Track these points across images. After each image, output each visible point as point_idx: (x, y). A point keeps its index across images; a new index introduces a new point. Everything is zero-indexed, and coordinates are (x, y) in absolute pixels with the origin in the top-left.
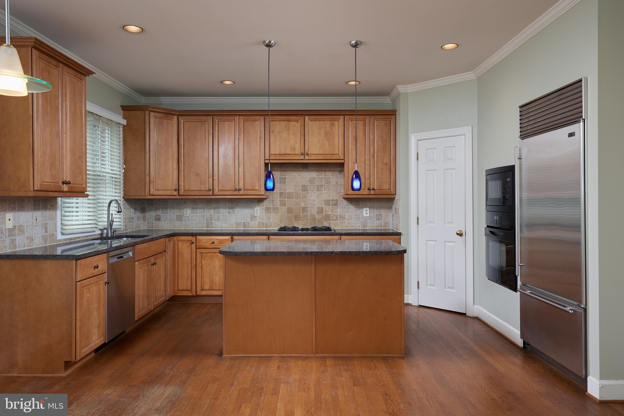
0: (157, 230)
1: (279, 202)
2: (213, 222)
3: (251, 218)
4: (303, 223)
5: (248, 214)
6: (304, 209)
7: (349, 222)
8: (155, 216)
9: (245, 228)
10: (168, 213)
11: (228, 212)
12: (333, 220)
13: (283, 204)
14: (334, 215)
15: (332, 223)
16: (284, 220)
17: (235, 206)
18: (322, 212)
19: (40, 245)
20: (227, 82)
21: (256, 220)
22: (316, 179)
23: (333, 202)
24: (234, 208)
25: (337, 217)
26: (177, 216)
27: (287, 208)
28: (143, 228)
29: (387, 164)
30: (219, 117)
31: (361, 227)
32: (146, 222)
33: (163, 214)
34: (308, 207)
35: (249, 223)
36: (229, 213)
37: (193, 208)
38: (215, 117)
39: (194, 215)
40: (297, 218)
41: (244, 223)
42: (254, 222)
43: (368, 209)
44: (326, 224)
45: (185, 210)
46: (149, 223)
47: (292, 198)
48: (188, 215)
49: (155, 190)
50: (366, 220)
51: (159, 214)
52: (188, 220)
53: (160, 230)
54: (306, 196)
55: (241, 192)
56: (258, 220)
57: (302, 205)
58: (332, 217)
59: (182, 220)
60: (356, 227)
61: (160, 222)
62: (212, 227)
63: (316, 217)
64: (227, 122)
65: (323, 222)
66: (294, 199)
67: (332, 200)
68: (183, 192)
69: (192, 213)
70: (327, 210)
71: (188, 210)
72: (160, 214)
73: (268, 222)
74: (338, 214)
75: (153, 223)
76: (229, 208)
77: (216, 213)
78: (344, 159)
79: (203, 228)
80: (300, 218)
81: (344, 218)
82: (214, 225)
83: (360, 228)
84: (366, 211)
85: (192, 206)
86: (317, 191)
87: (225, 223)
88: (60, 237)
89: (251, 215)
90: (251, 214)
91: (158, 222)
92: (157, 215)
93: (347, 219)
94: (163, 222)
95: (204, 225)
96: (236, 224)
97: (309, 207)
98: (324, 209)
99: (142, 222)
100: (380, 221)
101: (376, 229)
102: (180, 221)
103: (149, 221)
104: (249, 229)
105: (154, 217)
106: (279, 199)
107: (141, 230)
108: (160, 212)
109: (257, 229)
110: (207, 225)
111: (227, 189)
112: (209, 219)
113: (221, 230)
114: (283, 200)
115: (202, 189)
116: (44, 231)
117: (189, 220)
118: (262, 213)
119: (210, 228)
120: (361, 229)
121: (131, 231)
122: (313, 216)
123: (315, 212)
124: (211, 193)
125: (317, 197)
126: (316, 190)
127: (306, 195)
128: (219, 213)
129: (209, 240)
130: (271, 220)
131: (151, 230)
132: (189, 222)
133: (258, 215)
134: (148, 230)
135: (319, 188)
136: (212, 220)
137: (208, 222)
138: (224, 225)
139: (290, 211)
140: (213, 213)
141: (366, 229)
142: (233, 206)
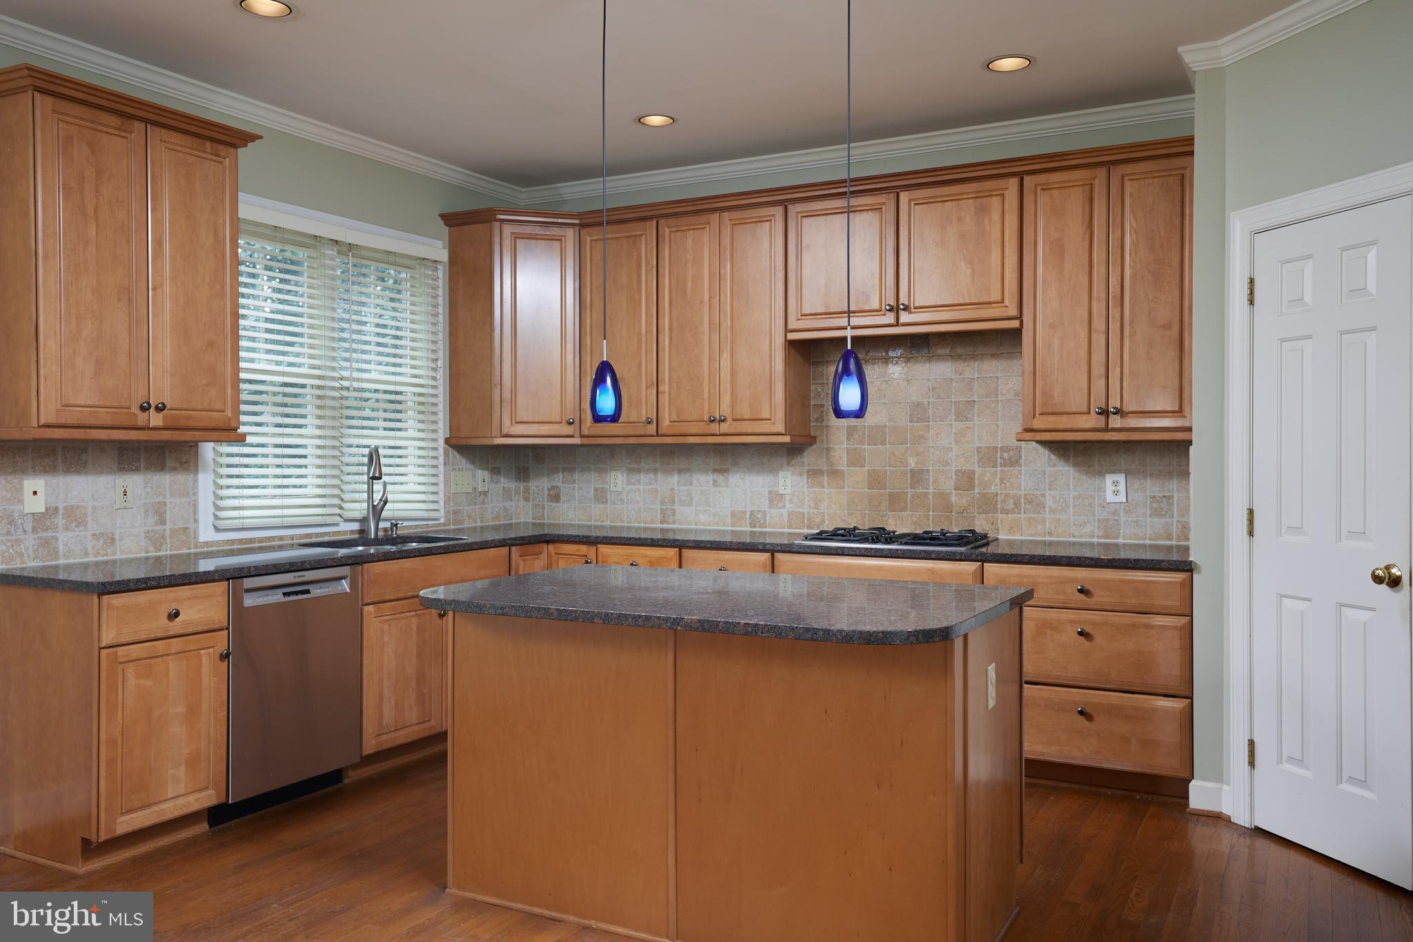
0: (553, 524)
1: (846, 455)
2: (676, 507)
3: (771, 501)
4: (915, 520)
5: (762, 487)
6: (917, 476)
7: (1058, 520)
8: (549, 489)
9: (755, 527)
10: (575, 483)
11: (714, 480)
12: (1007, 512)
13: (856, 460)
14: (1007, 495)
15: (1001, 521)
16: (859, 507)
17: (729, 466)
18: (972, 487)
19: (140, 552)
20: (655, 120)
21: (784, 506)
22: (954, 384)
23: (1006, 455)
24: (727, 471)
25: (1017, 504)
26: (596, 489)
27: (869, 472)
28: (524, 518)
29: (1167, 326)
30: (672, 221)
31: (1099, 537)
32: (530, 504)
33: (565, 485)
34: (928, 471)
35: (764, 513)
36: (715, 483)
37: (631, 470)
38: (662, 221)
39: (633, 487)
40: (896, 501)
41: (752, 513)
42: (778, 510)
43: (1121, 478)
44: (984, 523)
45: (613, 474)
46: (536, 506)
47: (881, 444)
48: (619, 488)
49: (513, 423)
50: (1115, 513)
51: (557, 484)
52: (619, 502)
53: (559, 524)
54: (922, 437)
55: (724, 427)
56: (788, 505)
57: (912, 462)
58: (1004, 501)
59: (607, 502)
60: (1081, 536)
61: (558, 504)
62: (674, 523)
63: (953, 499)
64: (691, 232)
65: (974, 517)
66: (888, 445)
67: (1002, 448)
69: (629, 483)
70: (986, 479)
71: (619, 475)
72: (560, 484)
73: (815, 511)
74: (1023, 493)
75: (543, 508)
76: (714, 471)
77: (685, 485)
78: (1020, 317)
79: (654, 523)
80: (906, 503)
81: (1042, 505)
82: (678, 516)
83: (1095, 540)
84: (1116, 483)
85: (629, 463)
86: (956, 421)
87: (704, 511)
88: (206, 534)
89: (770, 492)
90: (770, 489)
91: (554, 505)
92: (553, 488)
93: (1052, 511)
94: (566, 506)
95: (656, 516)
96: (733, 515)
97: (931, 468)
98: (976, 476)
99: (522, 503)
100: (1163, 520)
101: (1150, 546)
102: (603, 503)
103: (537, 502)
104: (764, 530)
105: (546, 492)
106: (845, 446)
107: (520, 523)
108: (558, 480)
109: (786, 530)
110: (664, 517)
111: (689, 419)
112: (666, 500)
113: (696, 531)
114: (856, 448)
116: (152, 520)
117: (622, 501)
118: (800, 485)
119: (668, 524)
120: (1099, 544)
121: (479, 524)
122: (943, 496)
123: (948, 484)
124: (652, 429)
125: (955, 440)
126: (954, 417)
127: (922, 433)
128: (691, 485)
129: (625, 557)
130: (824, 506)
131: (540, 524)
132: (622, 506)
133: (789, 491)
134: (534, 524)
135: (963, 412)
136: (673, 502)
137: (665, 507)
138: (703, 517)
139: (875, 480)
140: (676, 484)
141: (1117, 545)
142: (724, 465)
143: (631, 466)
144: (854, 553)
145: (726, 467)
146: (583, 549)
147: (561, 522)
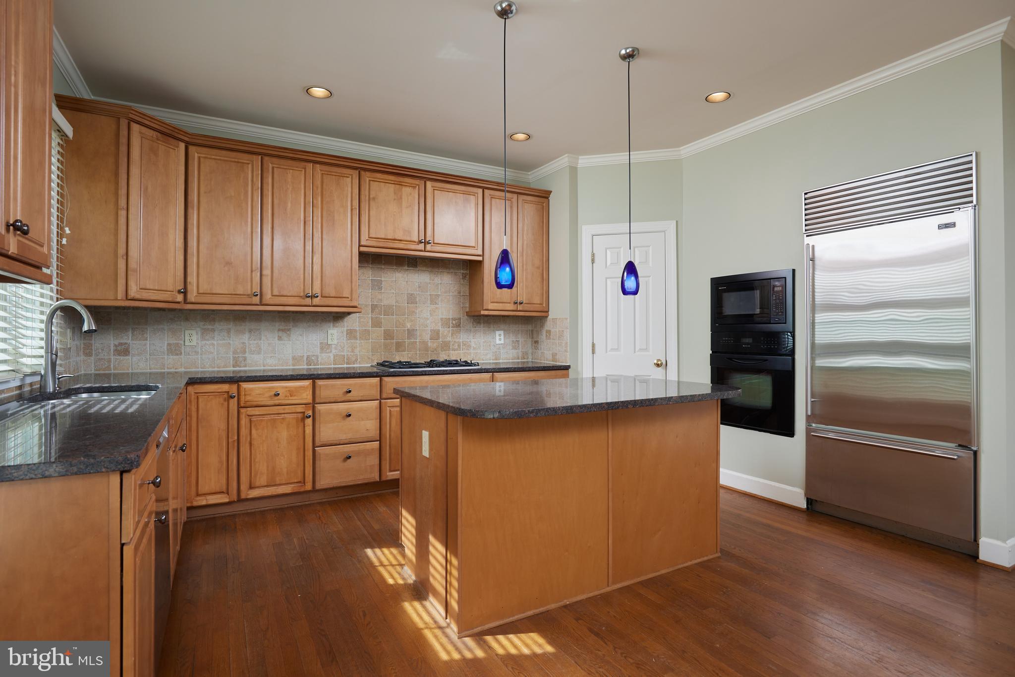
0: (118, 374)
1: (370, 321)
2: (247, 355)
3: (322, 349)
4: (410, 355)
5: (315, 340)
6: (411, 333)
7: (477, 353)
8: (115, 345)
9: (310, 365)
10: (147, 340)
11: (278, 336)
12: (454, 350)
13: (376, 323)
14: (455, 341)
15: (452, 355)
16: (379, 351)
17: (291, 327)
18: (438, 338)
20: (319, 92)
21: (331, 352)
22: (429, 285)
23: (454, 322)
24: (289, 330)
25: (459, 346)
26: (169, 345)
27: (384, 330)
28: (85, 370)
29: (538, 268)
30: (275, 160)
31: (493, 360)
32: (92, 358)
33: (134, 342)
34: (416, 330)
35: (317, 357)
36: (280, 338)
37: (205, 331)
38: (266, 159)
39: (207, 342)
40: (399, 346)
41: (308, 357)
42: (326, 354)
43: (502, 332)
44: (444, 356)
45: (187, 332)
46: (100, 359)
47: (392, 315)
48: (194, 343)
49: (138, 289)
50: (499, 348)
51: (125, 341)
52: (194, 353)
53: (128, 374)
54: (414, 312)
55: (316, 301)
56: (334, 351)
57: (409, 325)
58: (453, 345)
59: (181, 354)
60: (486, 360)
61: (127, 357)
62: (245, 366)
63: (429, 344)
64: (291, 171)
65: (439, 353)
66: (395, 316)
67: (452, 318)
68: (196, 296)
69: (203, 339)
70: (445, 334)
71: (194, 332)
72: (129, 341)
73: (352, 354)
74: (461, 340)
75: (109, 361)
76: (279, 330)
77: (254, 340)
78: (483, 255)
79: (227, 367)
80: (405, 347)
81: (469, 346)
82: (249, 361)
83: (491, 361)
84: (500, 335)
85: (204, 325)
86: (431, 304)
87: (271, 357)
89: (321, 343)
90: (321, 341)
91: (122, 358)
92: (121, 344)
93: (474, 349)
94: (135, 359)
95: (229, 362)
96: (294, 358)
97: (418, 328)
98: (440, 333)
99: (82, 357)
100: (516, 351)
101: (512, 362)
102: (177, 354)
103: (101, 356)
104: (317, 367)
105: (112, 348)
106: (370, 315)
107: (81, 375)
108: (127, 338)
109: (333, 366)
110: (236, 362)
111: (288, 295)
112: (238, 351)
113: (264, 371)
114: (377, 318)
115: (238, 293)
117: (197, 353)
118: (342, 338)
119: (241, 367)
120: (493, 363)
122: (424, 343)
123: (427, 337)
124: (256, 300)
125: (430, 314)
126: (429, 302)
127: (413, 310)
128: (260, 339)
129: (266, 390)
130: (357, 351)
131: (105, 374)
132: (197, 356)
133: (335, 342)
134: (96, 375)
135: (434, 300)
136: (245, 352)
137: (237, 356)
138: (270, 361)
139: (388, 335)
140: (247, 339)
141: (499, 363)
142: (287, 326)
143: (205, 327)
144: (432, 373)
145: (289, 328)
146: (225, 387)
147: (130, 371)
